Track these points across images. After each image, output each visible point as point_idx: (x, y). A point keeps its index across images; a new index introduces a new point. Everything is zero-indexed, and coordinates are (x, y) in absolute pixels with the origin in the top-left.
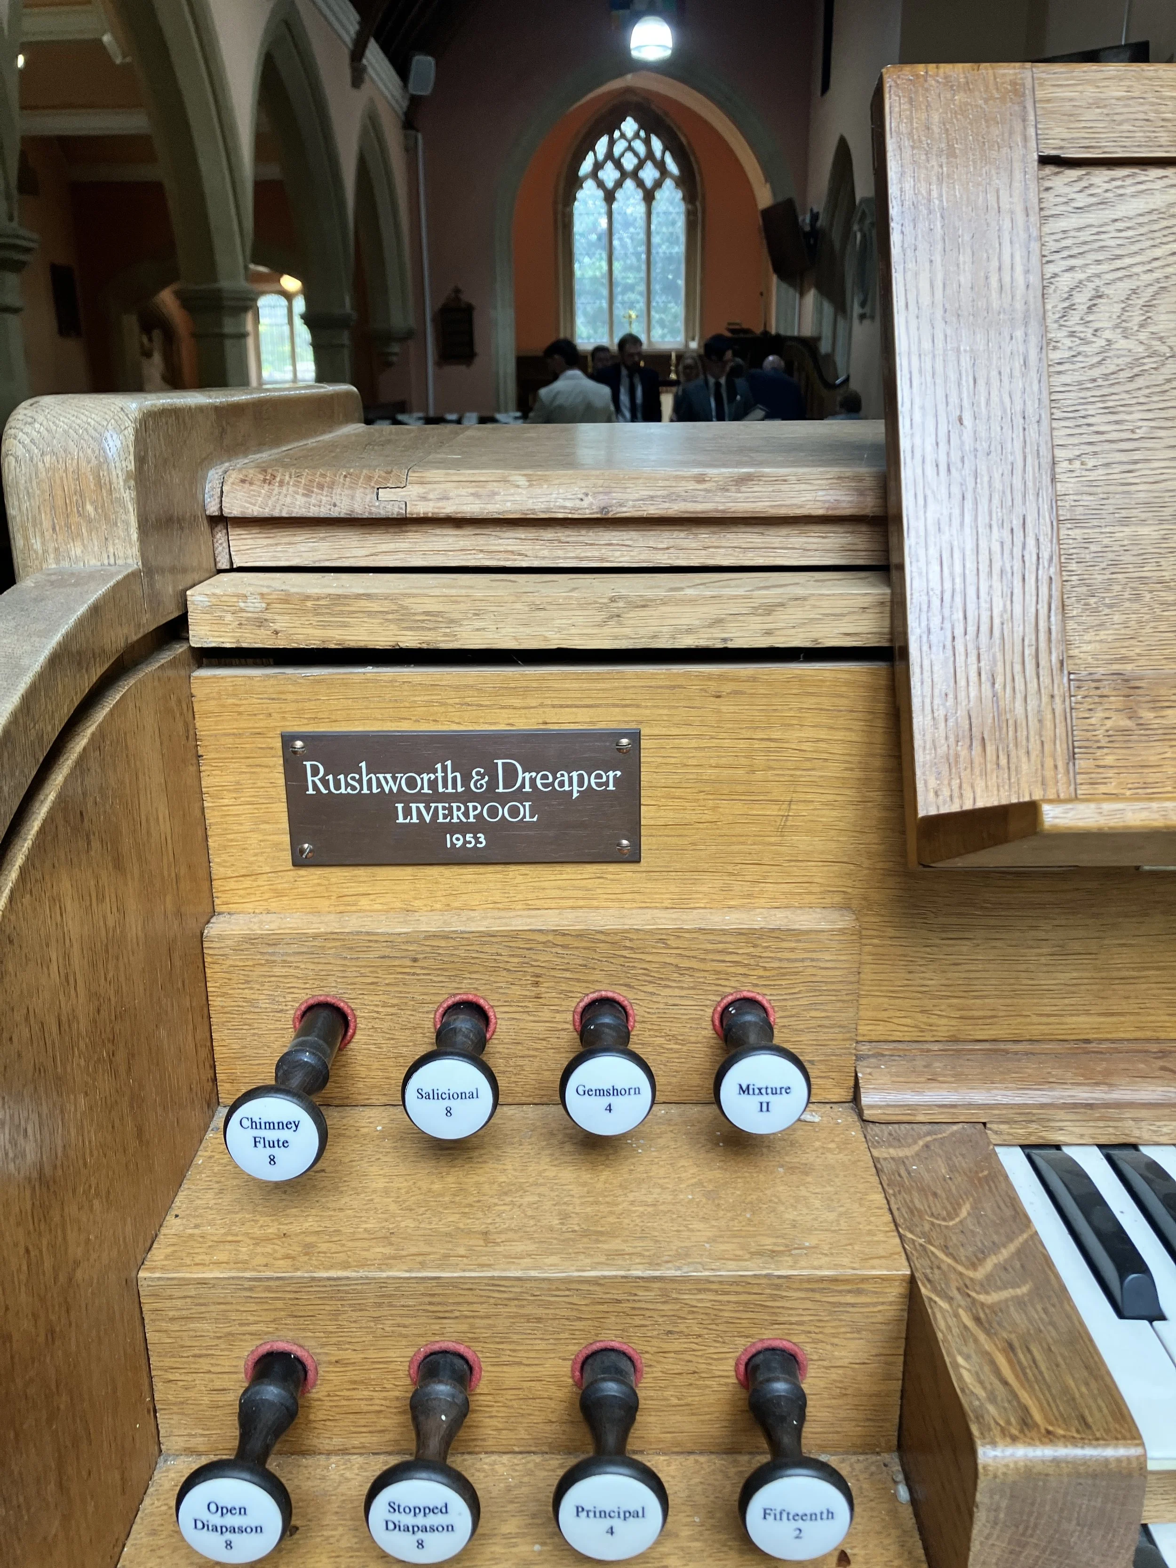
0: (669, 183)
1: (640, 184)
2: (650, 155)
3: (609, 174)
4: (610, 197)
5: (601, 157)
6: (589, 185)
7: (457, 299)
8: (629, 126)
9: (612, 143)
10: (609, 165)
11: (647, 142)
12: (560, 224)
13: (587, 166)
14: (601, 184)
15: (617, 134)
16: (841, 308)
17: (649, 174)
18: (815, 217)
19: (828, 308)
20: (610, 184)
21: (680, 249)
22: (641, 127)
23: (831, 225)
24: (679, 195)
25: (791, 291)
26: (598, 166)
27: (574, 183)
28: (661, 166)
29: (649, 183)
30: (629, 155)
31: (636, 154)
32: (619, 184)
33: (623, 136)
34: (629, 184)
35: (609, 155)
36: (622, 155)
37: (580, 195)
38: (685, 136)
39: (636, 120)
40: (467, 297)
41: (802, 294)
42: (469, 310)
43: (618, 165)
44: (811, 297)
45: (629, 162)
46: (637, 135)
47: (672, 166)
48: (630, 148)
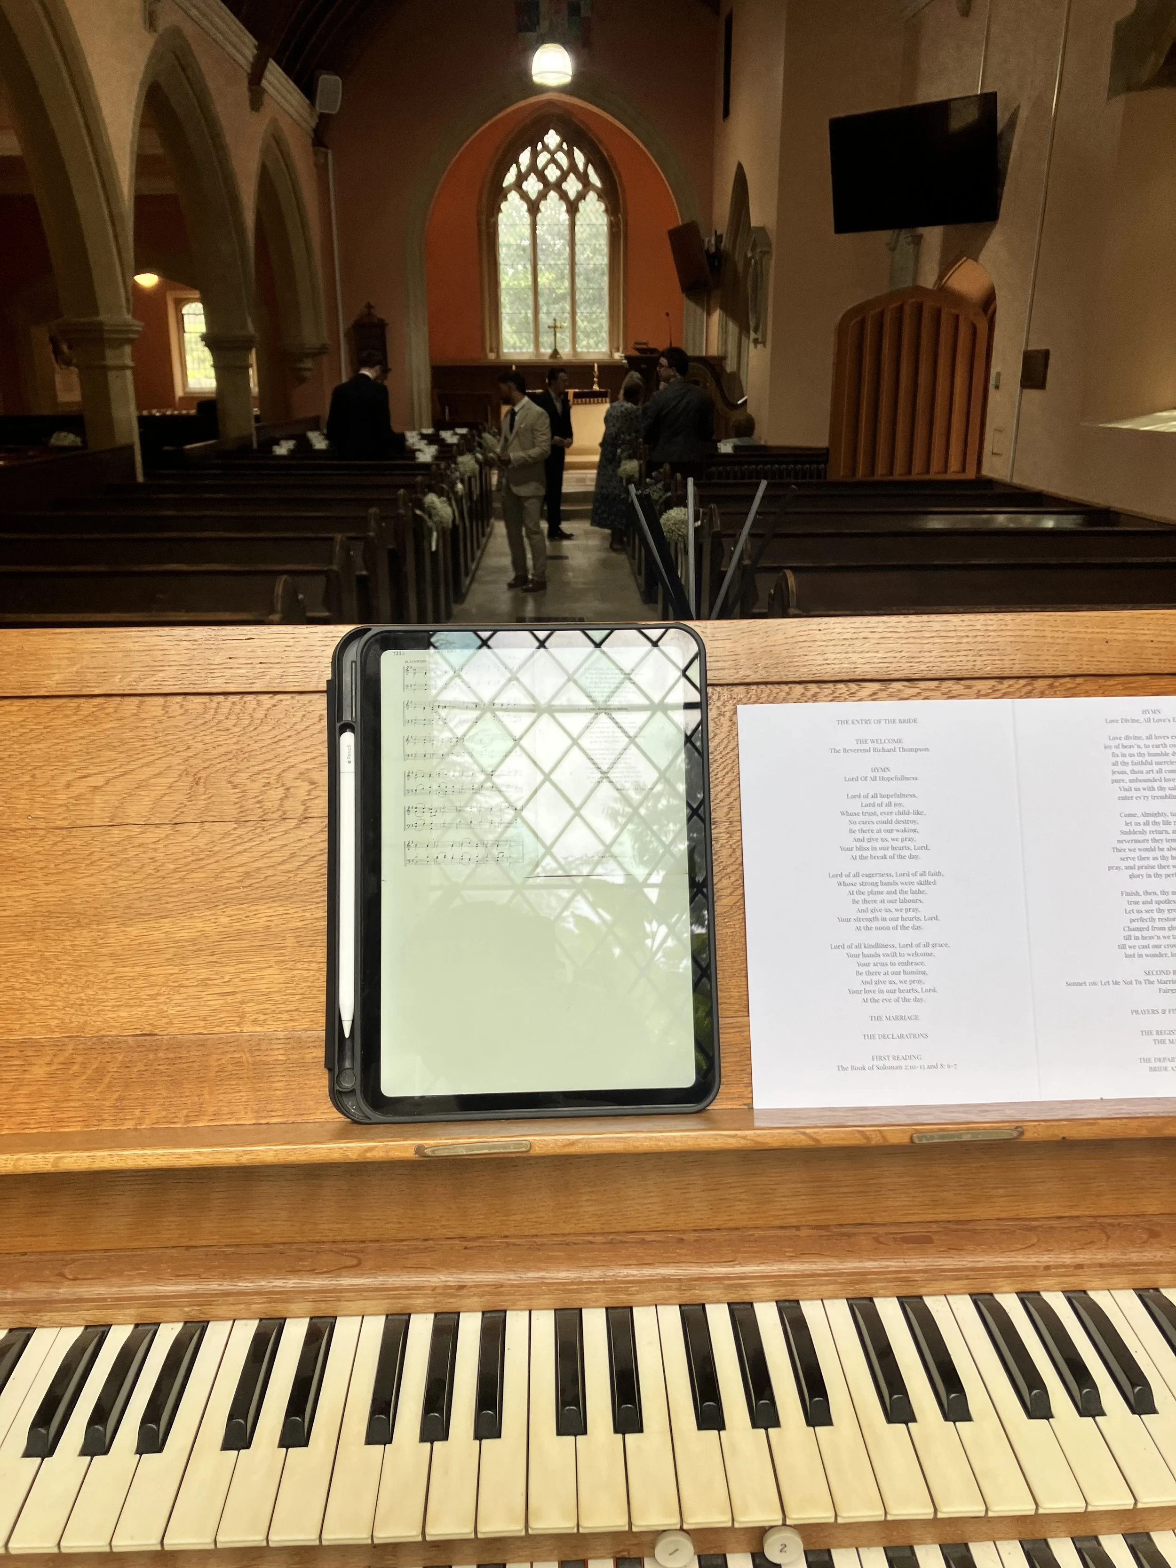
0: (592, 196)
1: (563, 196)
2: (573, 167)
3: (532, 186)
4: (534, 208)
5: (523, 169)
6: (513, 196)
7: (369, 315)
8: (552, 138)
9: (535, 155)
10: (532, 178)
11: (570, 155)
12: (484, 237)
13: (510, 178)
14: (524, 196)
15: (540, 146)
16: (744, 329)
17: (572, 186)
18: (719, 239)
19: (732, 327)
20: (533, 196)
21: (602, 260)
22: (564, 139)
23: (734, 247)
24: (602, 206)
25: (699, 310)
26: (521, 178)
27: (500, 194)
28: (583, 178)
29: (572, 195)
30: (552, 166)
31: (559, 166)
32: (543, 195)
33: (546, 148)
34: (553, 195)
35: (533, 167)
36: (545, 167)
37: (504, 206)
38: (607, 150)
39: (558, 133)
40: (380, 313)
41: (709, 314)
42: (382, 326)
43: (542, 177)
44: (716, 315)
45: (552, 174)
46: (559, 148)
47: (594, 178)
48: (553, 160)
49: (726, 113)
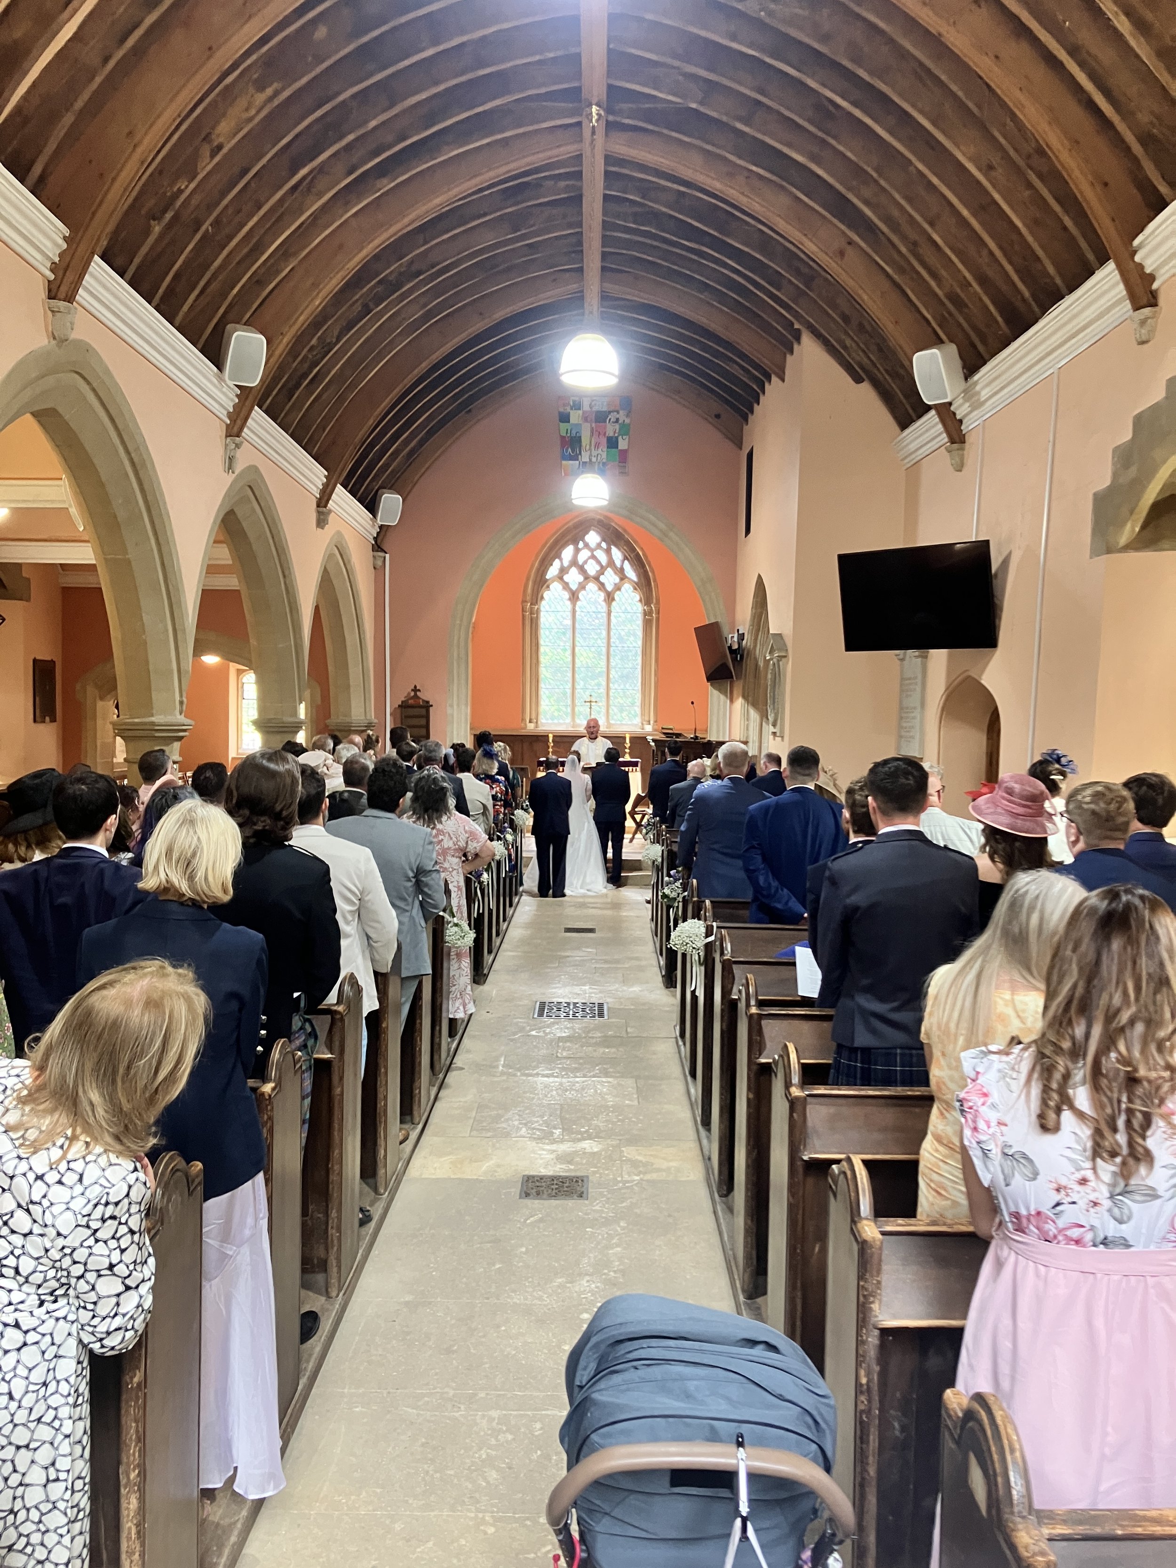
0: (627, 587)
1: (602, 586)
2: (611, 563)
3: (574, 578)
4: (574, 597)
5: (566, 564)
6: (556, 587)
7: (416, 696)
8: (593, 538)
9: (577, 551)
10: (574, 571)
11: (608, 551)
12: (527, 621)
13: (553, 571)
14: (566, 586)
15: (581, 545)
16: (764, 716)
17: (610, 579)
18: (741, 637)
19: (754, 715)
20: (574, 587)
21: (637, 642)
22: (604, 540)
23: (755, 646)
24: (637, 596)
25: (722, 697)
26: (563, 571)
27: (541, 583)
28: (621, 572)
29: (609, 588)
30: (591, 562)
31: (599, 562)
32: (582, 587)
33: (587, 545)
34: (592, 586)
35: (574, 563)
36: (586, 562)
37: (546, 594)
38: (642, 549)
39: (598, 533)
40: (423, 695)
41: (732, 701)
42: (427, 706)
43: (582, 570)
44: (739, 702)
45: (592, 568)
46: (599, 546)
47: (630, 572)
48: (593, 557)
49: (748, 531)
